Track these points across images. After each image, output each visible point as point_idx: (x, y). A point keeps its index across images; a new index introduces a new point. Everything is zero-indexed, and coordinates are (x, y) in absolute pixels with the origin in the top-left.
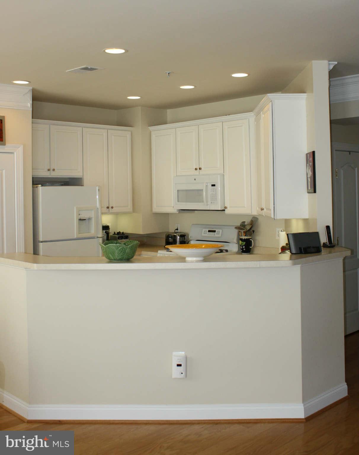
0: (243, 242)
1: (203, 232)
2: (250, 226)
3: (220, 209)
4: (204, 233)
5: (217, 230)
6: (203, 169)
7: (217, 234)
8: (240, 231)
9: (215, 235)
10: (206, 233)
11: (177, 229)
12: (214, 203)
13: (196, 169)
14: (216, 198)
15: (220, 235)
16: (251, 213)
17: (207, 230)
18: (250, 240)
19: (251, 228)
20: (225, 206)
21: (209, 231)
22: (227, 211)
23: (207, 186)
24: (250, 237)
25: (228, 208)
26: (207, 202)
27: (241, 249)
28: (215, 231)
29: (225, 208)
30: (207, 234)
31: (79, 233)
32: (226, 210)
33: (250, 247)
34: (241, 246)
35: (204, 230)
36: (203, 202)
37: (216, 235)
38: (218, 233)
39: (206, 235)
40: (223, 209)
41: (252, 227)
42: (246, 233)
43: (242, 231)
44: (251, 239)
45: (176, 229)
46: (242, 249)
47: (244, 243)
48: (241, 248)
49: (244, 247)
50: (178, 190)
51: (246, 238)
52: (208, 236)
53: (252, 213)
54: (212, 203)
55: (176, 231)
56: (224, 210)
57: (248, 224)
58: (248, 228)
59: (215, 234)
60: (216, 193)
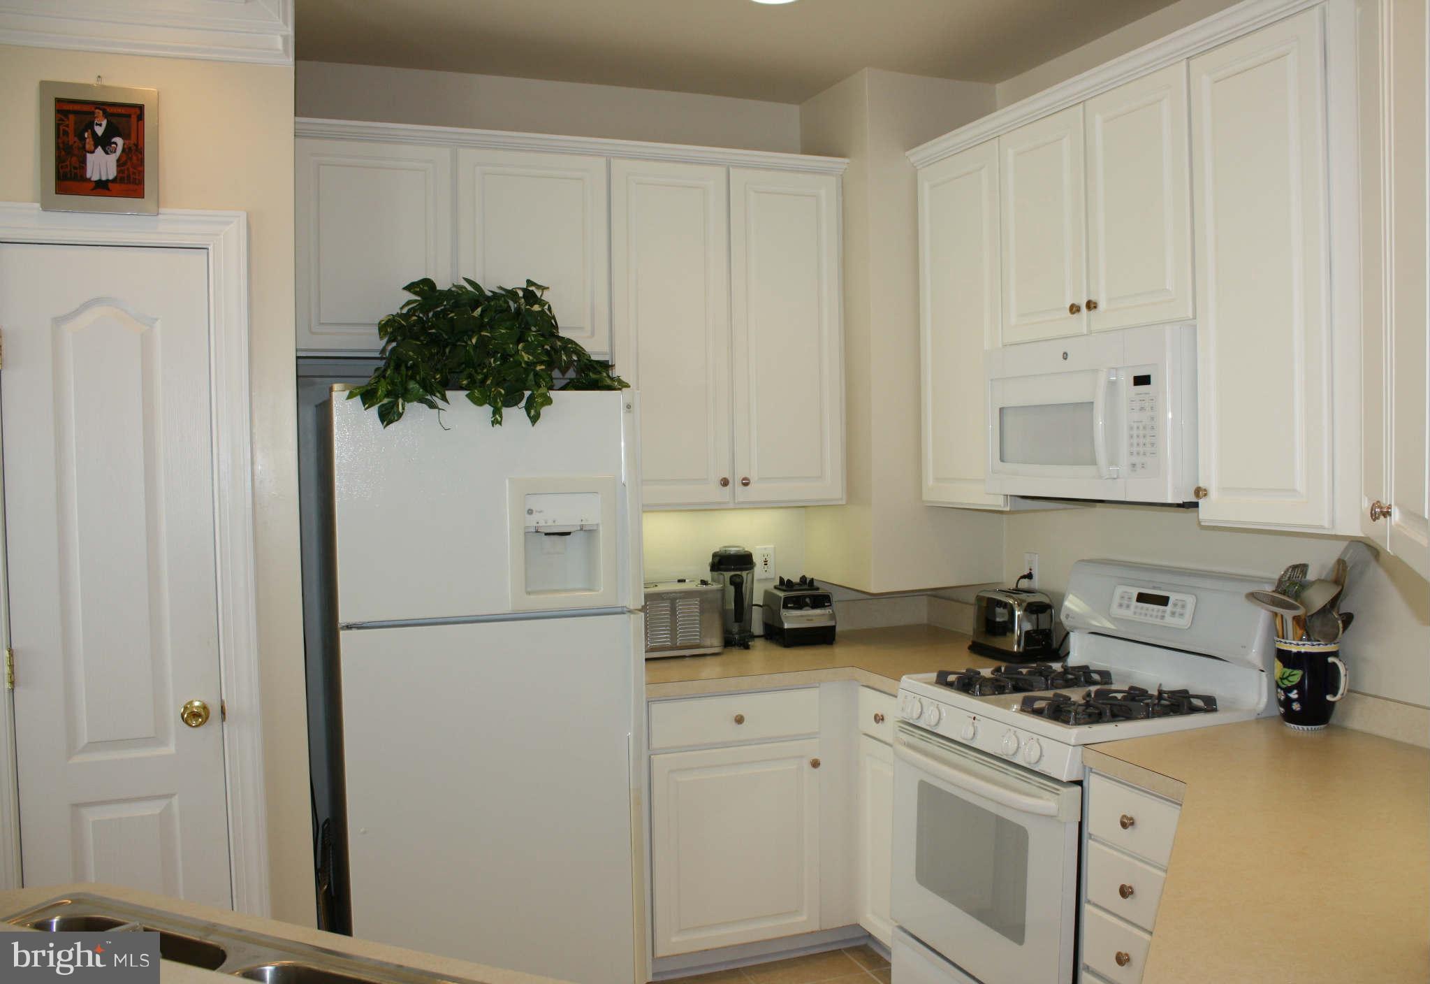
0: (1288, 671)
1: (1117, 600)
2: (1333, 591)
3: (1170, 501)
4: (1121, 605)
5: (1173, 598)
6: (1102, 305)
7: (1173, 614)
8: (1276, 614)
9: (1163, 617)
10: (1128, 606)
11: (1029, 576)
12: (1143, 466)
13: (1074, 309)
14: (1153, 444)
15: (1184, 622)
16: (1326, 524)
17: (1135, 592)
18: (1331, 660)
19: (1334, 602)
20: (1201, 485)
21: (1142, 598)
22: (1208, 511)
23: (1112, 385)
24: (1330, 648)
25: (1213, 494)
26: (1113, 461)
27: (1281, 703)
28: (1163, 601)
29: (1200, 492)
30: (1132, 608)
31: (529, 593)
32: (1201, 502)
33: (1329, 698)
34: (1278, 686)
35: (1120, 590)
36: (1093, 462)
37: (1169, 620)
38: (1178, 610)
39: (1127, 614)
40: (1191, 498)
41: (1341, 590)
42: (1305, 626)
43: (1289, 615)
44: (1335, 654)
45: (1024, 577)
46: (1287, 703)
47: (1296, 676)
48: (1279, 700)
49: (1294, 695)
50: (1001, 410)
51: (1307, 648)
52: (1137, 618)
53: (1333, 522)
54: (1134, 465)
55: (1024, 584)
56: (1195, 505)
57: (1320, 581)
58: (1318, 598)
59: (1164, 612)
60: (1152, 418)
